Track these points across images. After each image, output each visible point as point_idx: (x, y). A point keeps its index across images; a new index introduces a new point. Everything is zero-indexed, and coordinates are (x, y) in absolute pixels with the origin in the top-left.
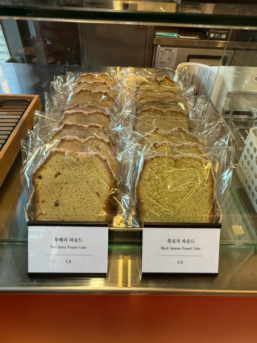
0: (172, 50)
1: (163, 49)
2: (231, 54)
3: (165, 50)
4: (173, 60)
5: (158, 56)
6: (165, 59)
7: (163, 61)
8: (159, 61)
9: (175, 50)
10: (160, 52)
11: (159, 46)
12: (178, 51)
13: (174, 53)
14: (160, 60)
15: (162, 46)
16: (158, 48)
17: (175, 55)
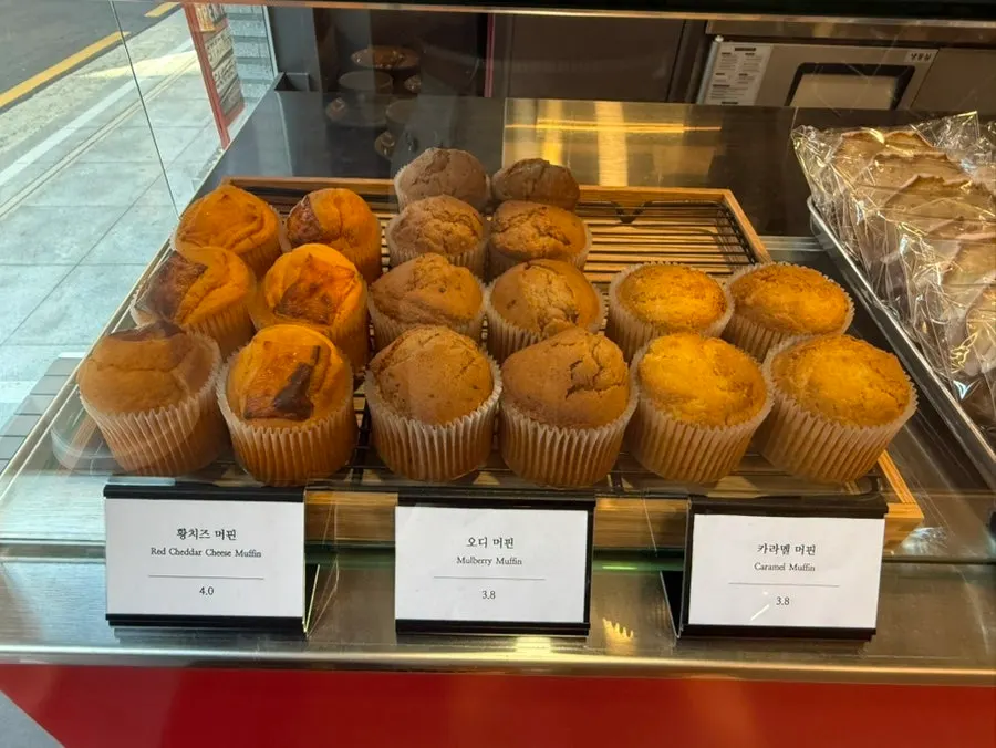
0: (754, 49)
1: (730, 47)
2: (927, 58)
3: (736, 49)
4: (752, 78)
5: (713, 67)
6: (730, 77)
7: (724, 81)
8: (713, 83)
9: (763, 50)
10: (720, 57)
11: (719, 39)
12: (773, 53)
13: (759, 59)
14: (718, 81)
15: (727, 39)
16: (714, 45)
17: (762, 65)
